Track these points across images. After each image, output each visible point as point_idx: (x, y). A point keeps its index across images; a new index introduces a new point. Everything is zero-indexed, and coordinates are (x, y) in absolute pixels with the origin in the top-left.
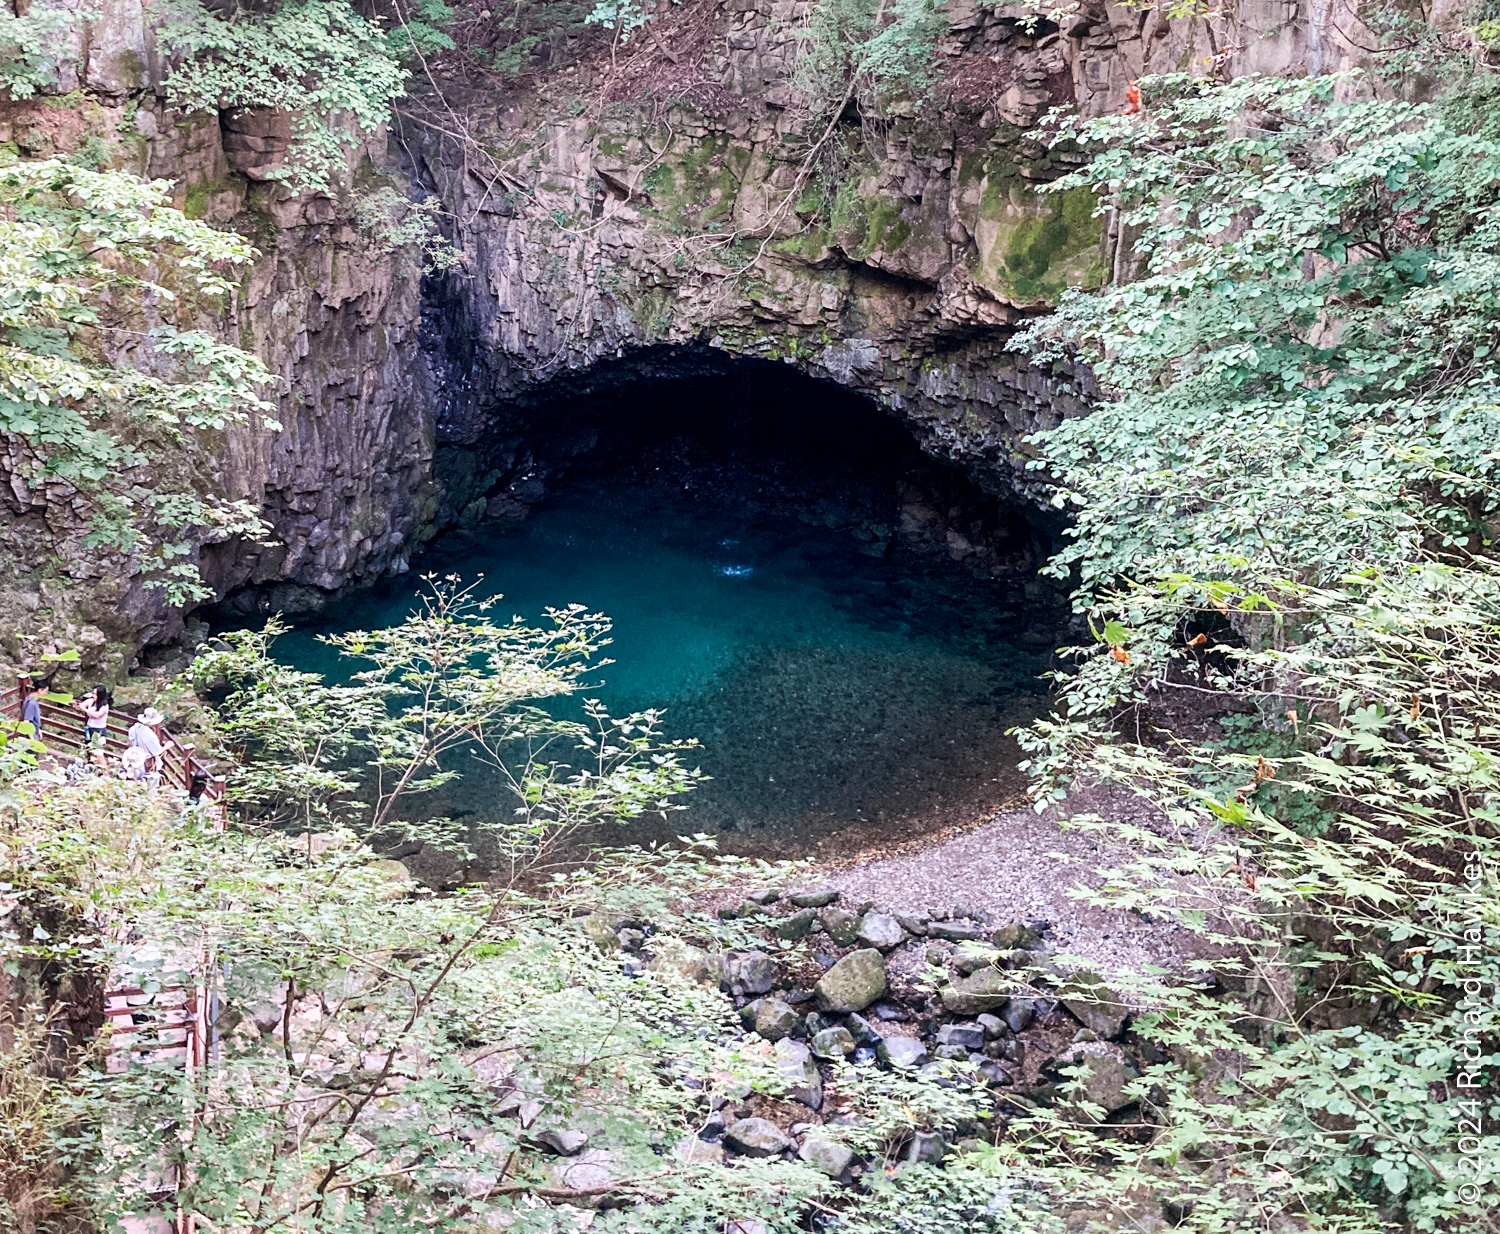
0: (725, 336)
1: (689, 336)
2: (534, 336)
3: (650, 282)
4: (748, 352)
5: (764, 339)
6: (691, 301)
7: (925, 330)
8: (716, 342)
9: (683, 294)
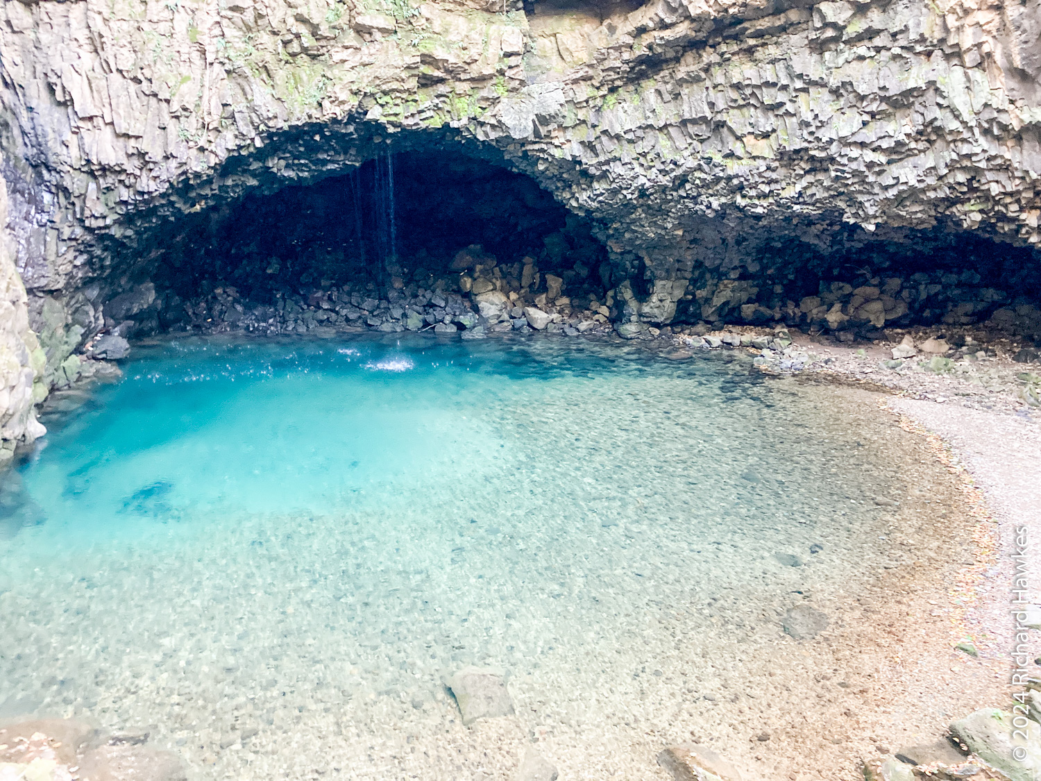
0: (382, 106)
1: (347, 107)
2: (137, 137)
3: (295, 47)
4: (411, 121)
5: (428, 104)
6: (347, 66)
7: (626, 56)
8: (375, 113)
9: (337, 58)
